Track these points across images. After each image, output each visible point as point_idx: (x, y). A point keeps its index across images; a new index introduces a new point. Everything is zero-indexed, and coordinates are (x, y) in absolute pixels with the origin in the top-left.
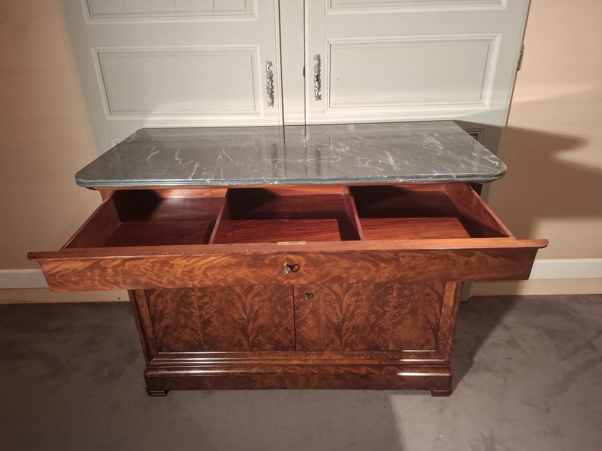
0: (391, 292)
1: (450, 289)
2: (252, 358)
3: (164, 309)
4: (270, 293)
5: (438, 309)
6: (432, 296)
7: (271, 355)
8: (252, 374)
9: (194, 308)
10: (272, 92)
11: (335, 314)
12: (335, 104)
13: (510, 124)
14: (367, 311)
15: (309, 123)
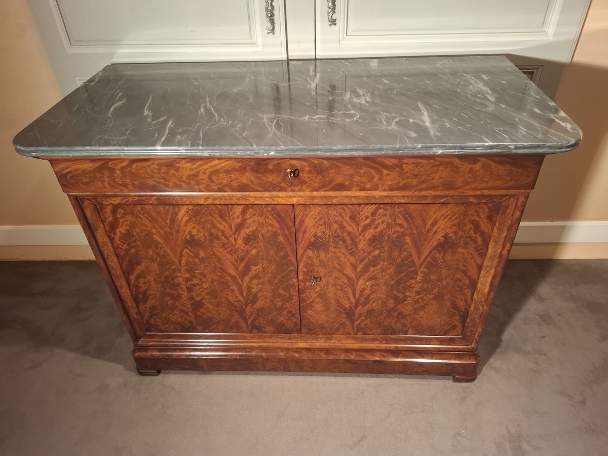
0: (415, 276)
1: (486, 275)
2: (251, 341)
3: (147, 290)
4: (270, 275)
5: (469, 296)
6: (464, 282)
7: (273, 338)
8: (253, 356)
9: (182, 290)
10: (273, 15)
11: (346, 299)
12: (354, 31)
13: (576, 59)
14: (384, 296)
15: (321, 56)
